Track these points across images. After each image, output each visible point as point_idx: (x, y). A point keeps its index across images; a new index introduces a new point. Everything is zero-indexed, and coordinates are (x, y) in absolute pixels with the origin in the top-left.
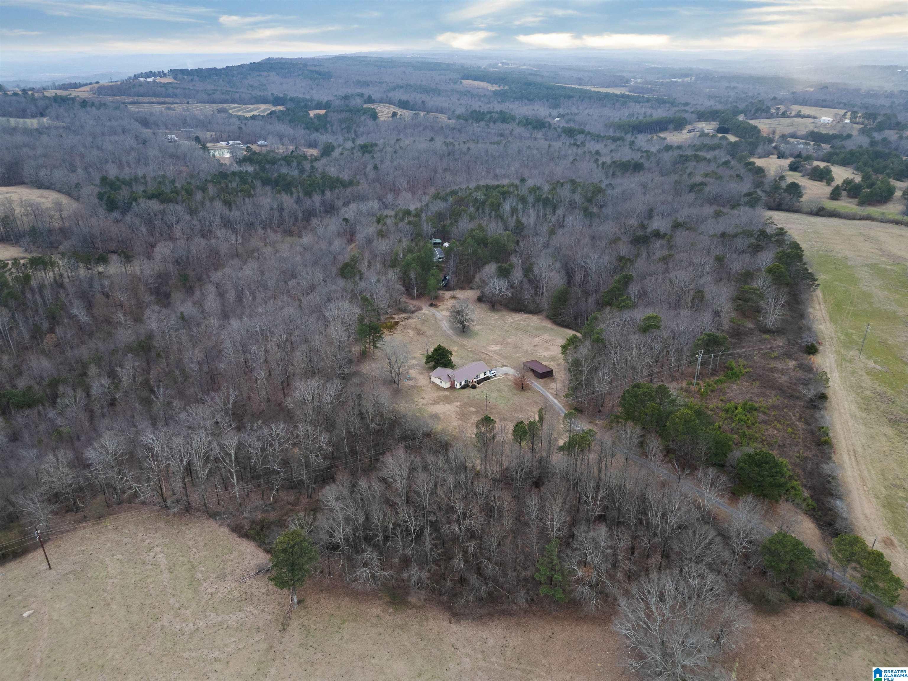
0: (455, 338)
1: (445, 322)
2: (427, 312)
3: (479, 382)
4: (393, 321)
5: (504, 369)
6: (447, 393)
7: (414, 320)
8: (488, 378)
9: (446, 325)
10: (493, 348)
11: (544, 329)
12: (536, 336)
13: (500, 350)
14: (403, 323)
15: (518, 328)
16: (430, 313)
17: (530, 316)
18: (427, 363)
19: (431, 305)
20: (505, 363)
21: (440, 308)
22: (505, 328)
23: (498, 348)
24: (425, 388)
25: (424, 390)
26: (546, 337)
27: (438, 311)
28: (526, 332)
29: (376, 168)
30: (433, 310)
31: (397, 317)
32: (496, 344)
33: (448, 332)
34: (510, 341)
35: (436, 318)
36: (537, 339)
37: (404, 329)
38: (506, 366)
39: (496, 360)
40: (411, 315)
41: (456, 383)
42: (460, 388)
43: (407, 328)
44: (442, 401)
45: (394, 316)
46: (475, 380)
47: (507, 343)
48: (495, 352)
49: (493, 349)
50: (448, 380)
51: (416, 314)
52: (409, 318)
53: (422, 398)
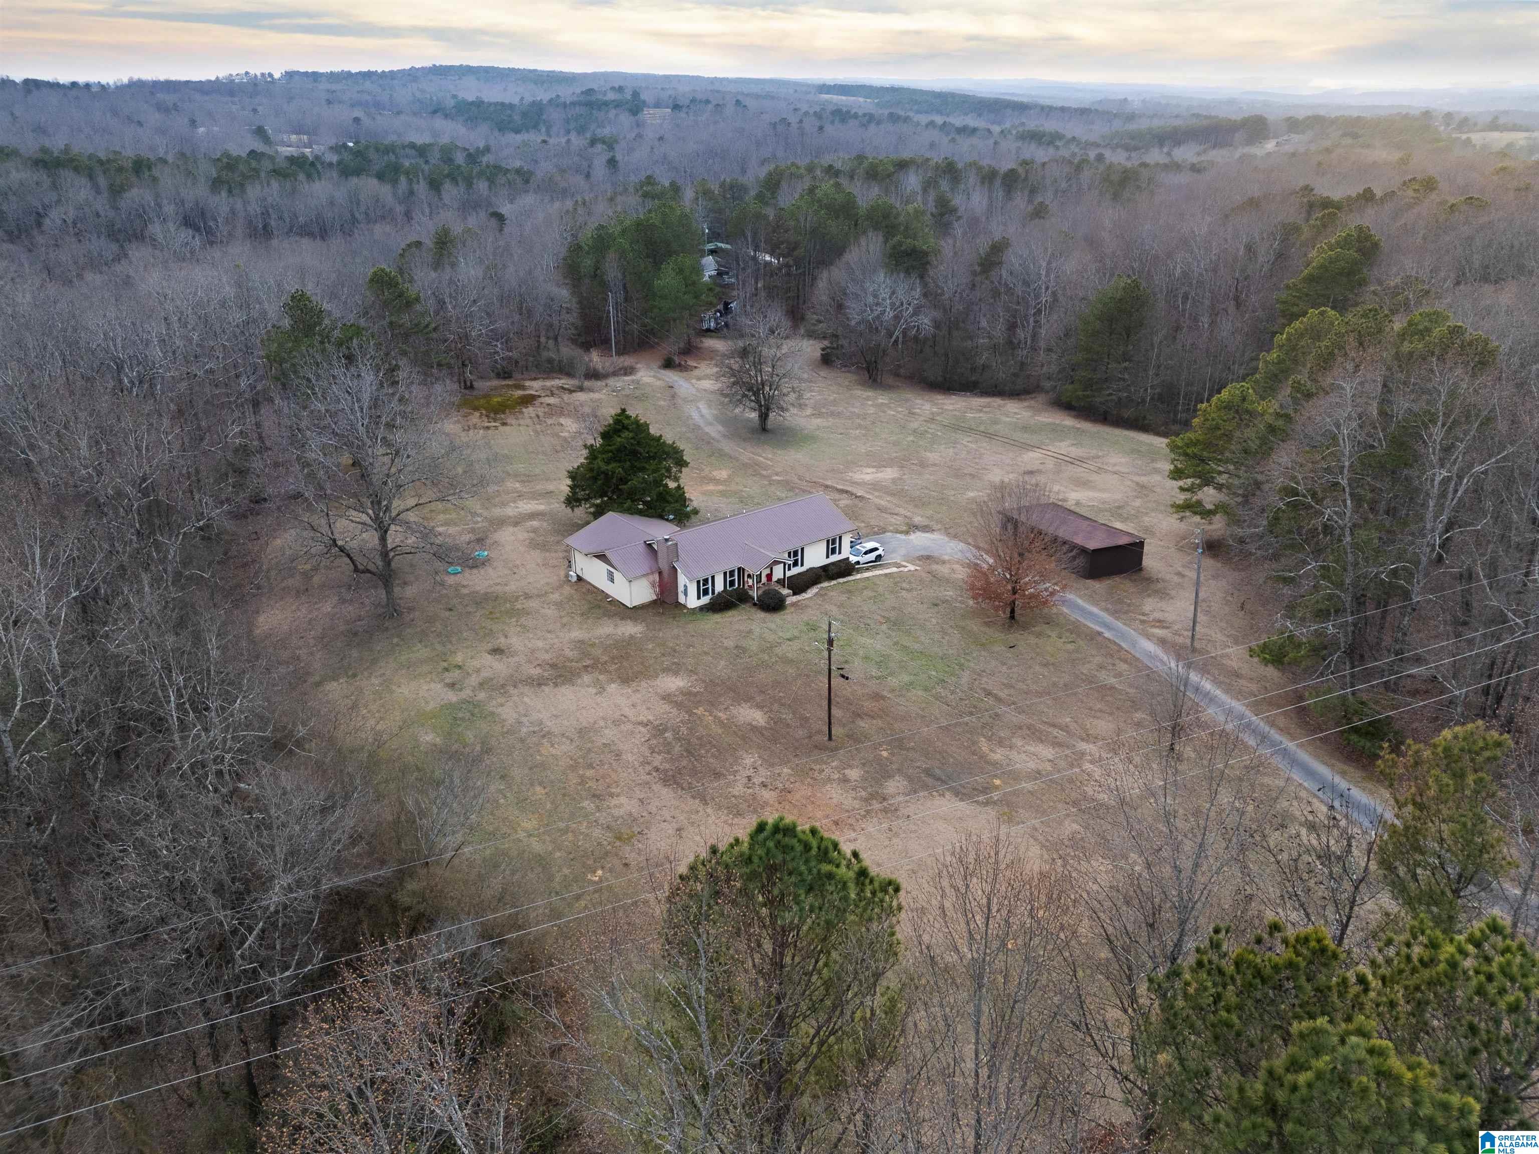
0: (727, 446)
1: (702, 405)
2: (646, 380)
3: (799, 584)
4: (520, 393)
5: (919, 539)
6: (630, 629)
7: (596, 396)
8: (844, 569)
9: (705, 411)
10: (868, 475)
11: (1057, 432)
12: (1027, 447)
13: (894, 481)
14: (551, 400)
15: (958, 427)
16: (659, 383)
17: (998, 401)
18: (572, 501)
19: (668, 364)
20: (917, 520)
21: (696, 372)
22: (915, 425)
23: (889, 474)
24: (533, 604)
25: (526, 612)
26: (1065, 447)
27: (687, 379)
28: (989, 436)
29: (612, 163)
30: (672, 376)
31: (534, 386)
32: (881, 465)
33: (707, 429)
34: (932, 457)
35: (673, 396)
36: (1031, 454)
37: (550, 415)
38: (926, 529)
39: (880, 509)
40: (587, 384)
41: (682, 580)
42: (702, 609)
43: (562, 414)
44: (595, 666)
45: (527, 383)
46: (778, 572)
47: (923, 464)
48: (875, 486)
49: (868, 478)
50: (643, 563)
51: (611, 381)
52: (581, 389)
53: (497, 651)
